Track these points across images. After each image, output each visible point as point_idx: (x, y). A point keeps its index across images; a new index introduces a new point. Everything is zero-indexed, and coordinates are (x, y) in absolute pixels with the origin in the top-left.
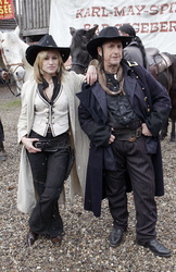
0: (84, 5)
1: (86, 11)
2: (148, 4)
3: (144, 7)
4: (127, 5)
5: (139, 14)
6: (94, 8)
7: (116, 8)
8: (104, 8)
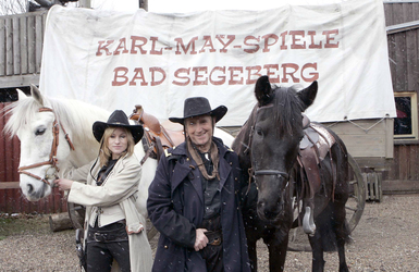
0: (113, 33)
1: (117, 43)
2: (240, 33)
3: (232, 38)
4: (200, 34)
5: (223, 51)
6: (134, 38)
7: (179, 40)
8: (154, 39)
